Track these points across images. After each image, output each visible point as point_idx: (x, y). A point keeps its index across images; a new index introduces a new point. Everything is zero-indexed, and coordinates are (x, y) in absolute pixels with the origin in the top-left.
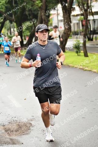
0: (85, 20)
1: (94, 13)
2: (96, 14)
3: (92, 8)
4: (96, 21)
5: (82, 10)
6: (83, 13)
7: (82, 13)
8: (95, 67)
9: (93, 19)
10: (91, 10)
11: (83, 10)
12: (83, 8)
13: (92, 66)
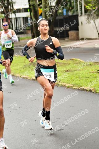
0: (6, 19)
1: (16, 11)
2: (18, 11)
3: (14, 5)
4: (19, 19)
5: (2, 7)
6: (4, 11)
7: (2, 10)
8: (18, 71)
9: (15, 17)
10: (13, 7)
11: (4, 8)
12: (3, 5)
13: (14, 70)
